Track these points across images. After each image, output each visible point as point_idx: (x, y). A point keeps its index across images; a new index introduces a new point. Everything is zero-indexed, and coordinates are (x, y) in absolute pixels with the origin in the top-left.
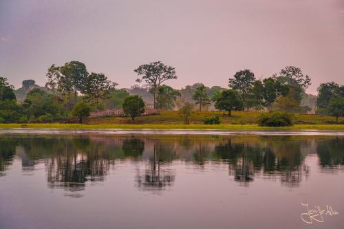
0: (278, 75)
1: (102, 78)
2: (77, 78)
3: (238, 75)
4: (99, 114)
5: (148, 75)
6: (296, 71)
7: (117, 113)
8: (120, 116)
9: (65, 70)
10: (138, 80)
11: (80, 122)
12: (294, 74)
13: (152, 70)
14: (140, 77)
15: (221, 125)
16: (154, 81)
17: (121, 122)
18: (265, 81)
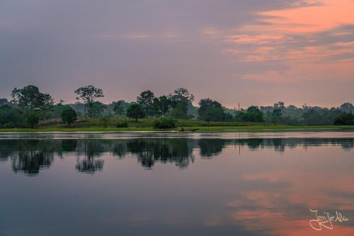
0: (173, 94)
1: (48, 97)
2: (32, 97)
3: (143, 94)
4: (46, 122)
5: (84, 95)
6: (184, 91)
7: (58, 121)
8: (60, 123)
9: (24, 92)
10: (77, 98)
11: (32, 127)
12: (183, 93)
13: (87, 91)
14: (79, 96)
15: (128, 128)
16: (88, 98)
17: (60, 127)
18: (161, 98)
